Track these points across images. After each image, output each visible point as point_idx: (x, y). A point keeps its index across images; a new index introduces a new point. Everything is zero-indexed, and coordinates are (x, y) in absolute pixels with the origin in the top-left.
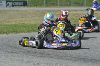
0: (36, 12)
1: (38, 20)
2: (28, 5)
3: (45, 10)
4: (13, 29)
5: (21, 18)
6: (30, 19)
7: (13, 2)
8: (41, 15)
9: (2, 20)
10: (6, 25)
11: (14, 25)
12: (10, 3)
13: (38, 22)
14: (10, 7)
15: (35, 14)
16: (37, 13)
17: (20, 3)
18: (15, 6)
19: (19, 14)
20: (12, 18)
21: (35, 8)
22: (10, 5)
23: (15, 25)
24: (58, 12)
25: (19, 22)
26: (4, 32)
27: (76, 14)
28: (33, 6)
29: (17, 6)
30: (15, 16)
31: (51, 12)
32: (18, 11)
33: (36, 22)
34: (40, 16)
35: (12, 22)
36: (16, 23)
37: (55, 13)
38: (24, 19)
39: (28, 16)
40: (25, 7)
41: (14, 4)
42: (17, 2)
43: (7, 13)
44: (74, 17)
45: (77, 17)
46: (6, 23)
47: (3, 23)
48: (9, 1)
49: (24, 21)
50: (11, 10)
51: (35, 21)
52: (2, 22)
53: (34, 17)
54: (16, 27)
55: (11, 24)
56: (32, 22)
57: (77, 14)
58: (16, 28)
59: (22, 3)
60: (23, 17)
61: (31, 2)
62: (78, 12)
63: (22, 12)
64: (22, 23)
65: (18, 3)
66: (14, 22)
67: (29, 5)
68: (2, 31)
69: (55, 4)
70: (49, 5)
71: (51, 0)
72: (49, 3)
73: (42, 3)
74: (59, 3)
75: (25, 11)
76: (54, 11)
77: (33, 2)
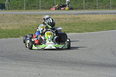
0: (15, 16)
1: (16, 25)
2: (6, 9)
3: (24, 14)
6: (8, 24)
8: (20, 20)
13: (16, 27)
15: (13, 18)
16: (15, 18)
24: (38, 16)
27: (57, 19)
28: (11, 10)
31: (31, 16)
33: (14, 28)
34: (18, 21)
37: (35, 17)
38: (1, 24)
39: (5, 21)
45: (58, 21)
49: (1, 26)
51: (12, 26)
53: (12, 21)
56: (10, 28)
57: (59, 18)
59: (0, 6)
61: (9, 5)
62: (60, 16)
67: (8, 8)
69: (37, 7)
70: (30, 8)
71: (32, 3)
72: (30, 5)
73: (22, 6)
74: (41, 6)
75: (2, 15)
76: (35, 15)
77: (12, 5)
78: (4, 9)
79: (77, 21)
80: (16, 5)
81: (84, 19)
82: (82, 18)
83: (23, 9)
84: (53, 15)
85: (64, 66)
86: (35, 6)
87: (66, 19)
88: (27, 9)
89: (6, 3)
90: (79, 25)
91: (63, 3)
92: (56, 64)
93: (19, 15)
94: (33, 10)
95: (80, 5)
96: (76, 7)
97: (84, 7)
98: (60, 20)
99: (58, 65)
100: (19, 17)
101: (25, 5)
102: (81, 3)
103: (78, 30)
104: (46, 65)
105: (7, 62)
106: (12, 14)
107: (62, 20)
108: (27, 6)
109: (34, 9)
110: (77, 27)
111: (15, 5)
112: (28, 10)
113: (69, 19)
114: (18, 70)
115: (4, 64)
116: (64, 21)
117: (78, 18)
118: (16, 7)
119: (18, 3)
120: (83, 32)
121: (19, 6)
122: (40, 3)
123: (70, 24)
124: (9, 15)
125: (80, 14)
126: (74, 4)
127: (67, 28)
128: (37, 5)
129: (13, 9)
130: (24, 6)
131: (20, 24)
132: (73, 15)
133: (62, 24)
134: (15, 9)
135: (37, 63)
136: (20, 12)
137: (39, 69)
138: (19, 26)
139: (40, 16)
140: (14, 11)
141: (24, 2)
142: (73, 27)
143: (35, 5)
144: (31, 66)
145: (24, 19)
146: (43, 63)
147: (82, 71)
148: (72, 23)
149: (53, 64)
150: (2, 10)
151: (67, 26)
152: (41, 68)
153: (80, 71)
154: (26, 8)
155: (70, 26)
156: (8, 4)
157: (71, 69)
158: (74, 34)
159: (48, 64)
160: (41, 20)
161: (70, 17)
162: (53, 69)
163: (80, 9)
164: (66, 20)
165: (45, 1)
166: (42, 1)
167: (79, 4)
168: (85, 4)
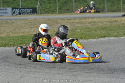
0: (47, 21)
2: (38, 13)
3: (57, 18)
4: (20, 41)
5: (29, 29)
7: (20, 9)
8: (53, 24)
9: (8, 31)
10: (13, 36)
11: (21, 36)
12: (17, 10)
14: (17, 15)
15: (45, 23)
16: (48, 22)
17: (28, 10)
18: (23, 13)
19: (27, 23)
20: (19, 28)
21: (45, 16)
22: (16, 12)
23: (23, 37)
24: (72, 20)
25: (27, 33)
26: (11, 45)
28: (43, 14)
29: (25, 13)
30: (23, 26)
31: (65, 20)
32: (26, 19)
34: (51, 26)
35: (20, 33)
36: (24, 34)
37: (68, 21)
38: (32, 29)
40: (34, 15)
41: (22, 11)
42: (24, 9)
43: (13, 23)
44: (90, 26)
45: (93, 25)
46: (13, 35)
47: (10, 34)
48: (16, 8)
49: (33, 32)
50: (18, 19)
52: (8, 33)
54: (24, 38)
55: (18, 35)
57: (94, 22)
58: (24, 40)
59: (31, 10)
60: (31, 27)
62: (95, 20)
63: (31, 21)
64: (31, 34)
65: (26, 9)
66: (22, 33)
67: (39, 12)
68: (9, 43)
69: (70, 10)
70: (63, 11)
71: (65, 6)
72: (63, 9)
73: (54, 9)
74: (75, 9)
75: (34, 19)
76: (68, 19)
77: (44, 8)
78: (35, 14)
79: (114, 24)
80: (49, 9)
81: (122, 22)
82: (120, 21)
83: (56, 13)
84: (88, 19)
85: (101, 74)
86: (68, 10)
87: (102, 22)
88: (60, 12)
89: (38, 7)
90: (117, 29)
91: (99, 5)
92: (93, 71)
93: (51, 19)
94: (66, 14)
95: (118, 7)
96: (113, 9)
97: (122, 9)
98: (96, 24)
99: (95, 72)
100: (52, 21)
101: (57, 8)
102: (118, 5)
103: (115, 34)
104: (82, 73)
105: (40, 70)
106: (44, 18)
107: (98, 23)
108: (60, 9)
109: (68, 13)
110: (114, 31)
111: (47, 8)
112: (62, 14)
113: (105, 22)
114: (52, 78)
115: (37, 72)
116: (101, 24)
117: (116, 21)
118: (48, 11)
119: (50, 7)
120: (121, 36)
121: (51, 9)
122: (74, 5)
123: (106, 27)
124: (41, 20)
125: (118, 17)
126: (111, 6)
127: (104, 33)
128: (71, 8)
129: (45, 12)
130: (57, 10)
131: (53, 29)
132: (109, 19)
133: (98, 28)
134: (47, 13)
135: (72, 71)
136: (53, 16)
137: (74, 77)
138: (52, 31)
139: (74, 20)
140: (46, 15)
141: (56, 5)
142: (110, 31)
143: (69, 8)
144: (66, 74)
145: (56, 23)
146: (78, 71)
147: (122, 79)
148: (109, 27)
149: (89, 72)
150: (34, 14)
151: (104, 30)
152: (76, 76)
153: (120, 79)
154: (58, 11)
155: (107, 30)
156: (40, 8)
157: (109, 77)
158: (111, 38)
159: (84, 71)
160: (75, 24)
161: (107, 21)
162: (89, 76)
163: (117, 12)
164: (103, 24)
165: (79, 4)
166: (76, 4)
167: (116, 6)
168: (123, 6)
